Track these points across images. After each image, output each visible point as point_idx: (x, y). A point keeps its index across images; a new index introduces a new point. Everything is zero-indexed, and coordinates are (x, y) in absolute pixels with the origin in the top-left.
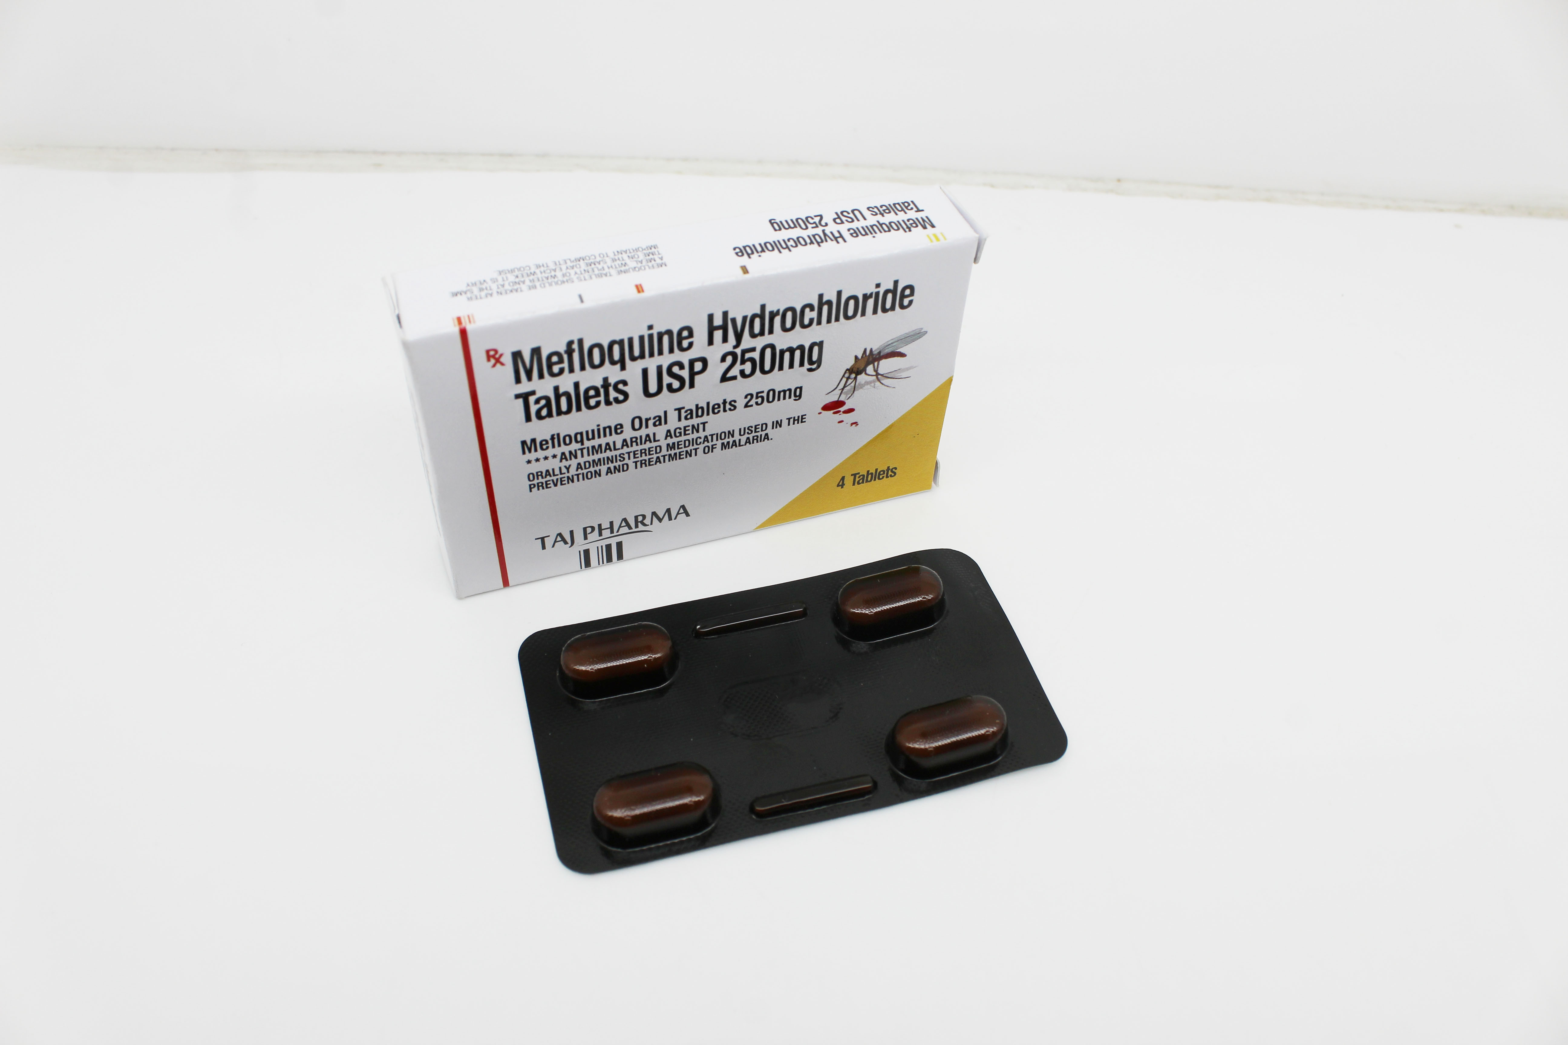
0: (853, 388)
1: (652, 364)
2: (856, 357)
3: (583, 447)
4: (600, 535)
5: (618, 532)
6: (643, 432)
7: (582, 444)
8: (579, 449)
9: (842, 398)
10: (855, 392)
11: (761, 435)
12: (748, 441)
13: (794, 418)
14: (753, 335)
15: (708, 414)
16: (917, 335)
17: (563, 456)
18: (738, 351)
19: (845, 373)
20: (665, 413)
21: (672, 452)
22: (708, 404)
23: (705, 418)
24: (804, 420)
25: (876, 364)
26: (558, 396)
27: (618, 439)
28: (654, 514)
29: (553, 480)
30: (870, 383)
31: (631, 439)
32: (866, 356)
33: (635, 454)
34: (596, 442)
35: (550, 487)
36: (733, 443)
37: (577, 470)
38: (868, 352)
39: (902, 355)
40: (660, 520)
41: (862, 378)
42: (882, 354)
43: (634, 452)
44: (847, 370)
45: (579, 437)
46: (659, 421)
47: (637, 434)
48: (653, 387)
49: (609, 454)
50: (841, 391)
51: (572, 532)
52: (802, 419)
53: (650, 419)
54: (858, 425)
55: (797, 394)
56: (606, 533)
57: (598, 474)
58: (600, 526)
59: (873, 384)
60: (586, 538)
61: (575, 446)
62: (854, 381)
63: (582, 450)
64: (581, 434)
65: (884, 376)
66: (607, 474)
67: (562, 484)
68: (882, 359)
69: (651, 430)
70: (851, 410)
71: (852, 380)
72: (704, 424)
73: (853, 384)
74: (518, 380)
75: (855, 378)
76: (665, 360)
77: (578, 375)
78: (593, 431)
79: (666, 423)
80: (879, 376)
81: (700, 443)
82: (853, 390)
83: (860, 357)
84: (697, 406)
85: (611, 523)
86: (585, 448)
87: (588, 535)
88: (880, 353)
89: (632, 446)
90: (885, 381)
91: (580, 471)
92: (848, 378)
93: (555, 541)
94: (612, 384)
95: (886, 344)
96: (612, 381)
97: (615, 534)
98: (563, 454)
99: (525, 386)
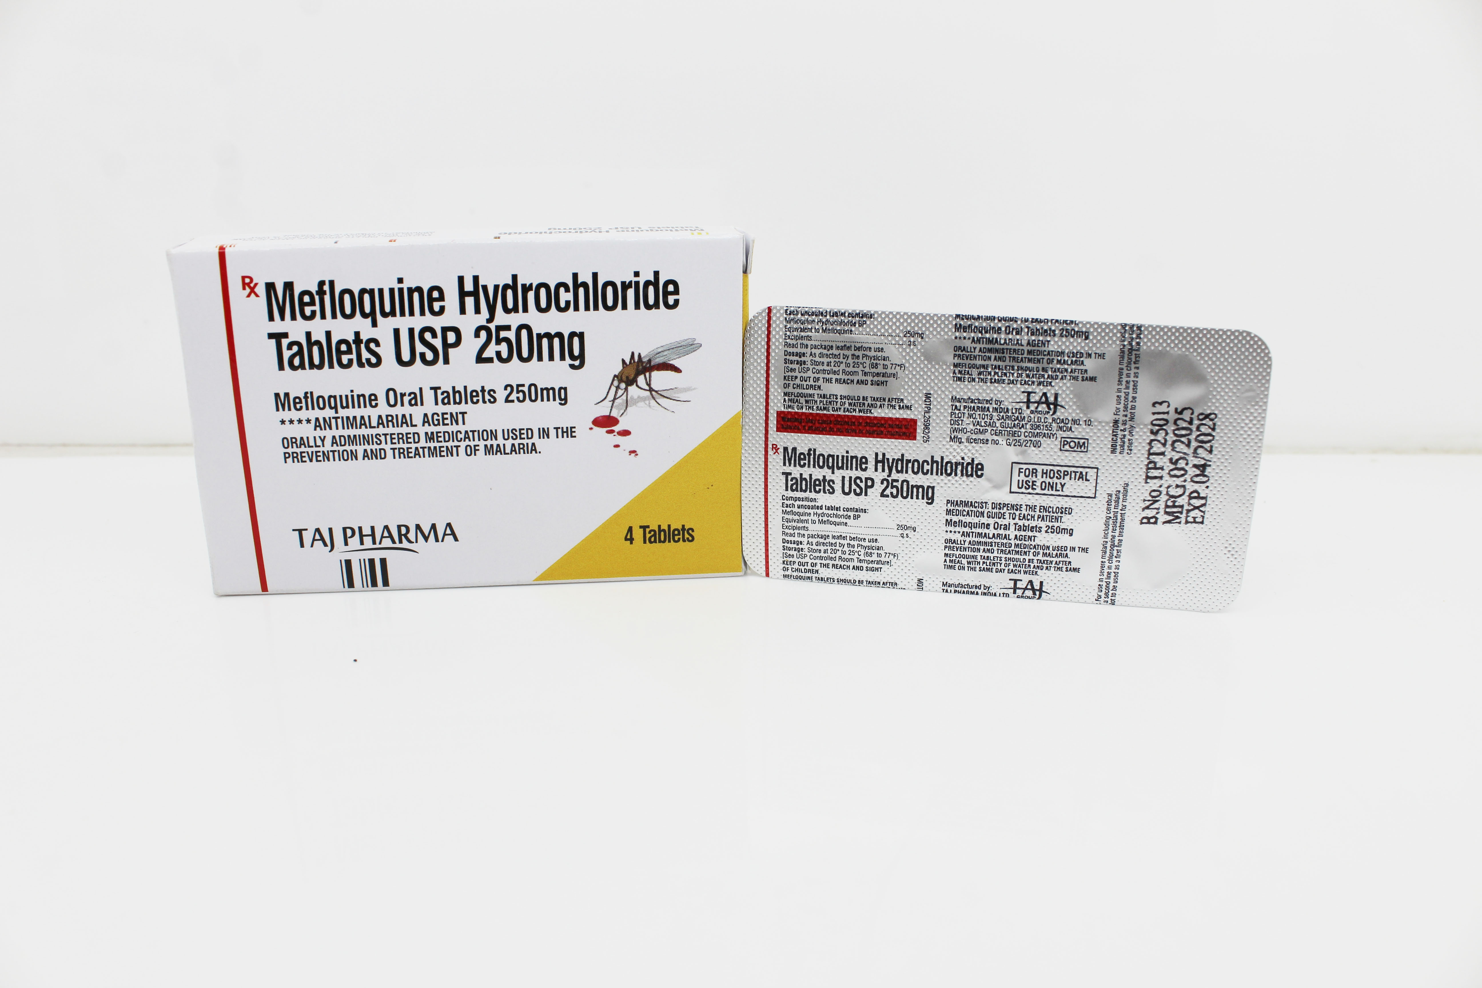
0: (625, 402)
1: (403, 323)
3: (337, 415)
4: (362, 543)
5: (380, 543)
6: (398, 411)
7: (337, 412)
8: (333, 418)
9: (614, 414)
10: (628, 408)
11: (527, 444)
12: (513, 449)
13: (562, 428)
14: (507, 310)
15: (466, 403)
16: (690, 347)
18: (492, 326)
19: (613, 380)
20: (421, 389)
21: (432, 445)
22: (465, 387)
23: (462, 407)
24: (574, 434)
25: (647, 374)
26: (310, 343)
27: (372, 413)
28: (418, 527)
29: (308, 452)
30: (644, 399)
31: (387, 416)
32: (634, 362)
33: (392, 439)
34: (350, 412)
35: (305, 462)
36: (497, 448)
38: (636, 358)
39: (677, 370)
40: (426, 539)
41: (632, 389)
42: (652, 364)
43: (391, 434)
44: (615, 376)
45: (333, 402)
46: (416, 399)
47: (393, 411)
48: (406, 356)
49: (364, 431)
50: (611, 403)
51: (330, 530)
52: (572, 432)
53: (405, 394)
54: (637, 455)
55: (561, 396)
56: (368, 541)
57: (354, 455)
58: (360, 528)
59: (647, 402)
60: (346, 544)
61: (328, 413)
62: (626, 393)
64: (335, 397)
65: (658, 393)
67: (317, 461)
68: (654, 371)
69: (407, 410)
70: (625, 433)
71: (623, 391)
72: (463, 414)
73: (624, 397)
74: (271, 318)
75: (626, 389)
76: (418, 322)
77: (328, 323)
78: (347, 396)
80: (653, 393)
81: (461, 439)
82: (625, 405)
83: (628, 362)
84: (454, 388)
85: (373, 528)
86: (339, 418)
87: (349, 539)
88: (650, 361)
90: (661, 400)
91: (335, 448)
92: (618, 388)
93: (314, 540)
94: (364, 342)
95: (656, 352)
96: (364, 337)
97: (378, 546)
98: (317, 419)
99: (278, 326)
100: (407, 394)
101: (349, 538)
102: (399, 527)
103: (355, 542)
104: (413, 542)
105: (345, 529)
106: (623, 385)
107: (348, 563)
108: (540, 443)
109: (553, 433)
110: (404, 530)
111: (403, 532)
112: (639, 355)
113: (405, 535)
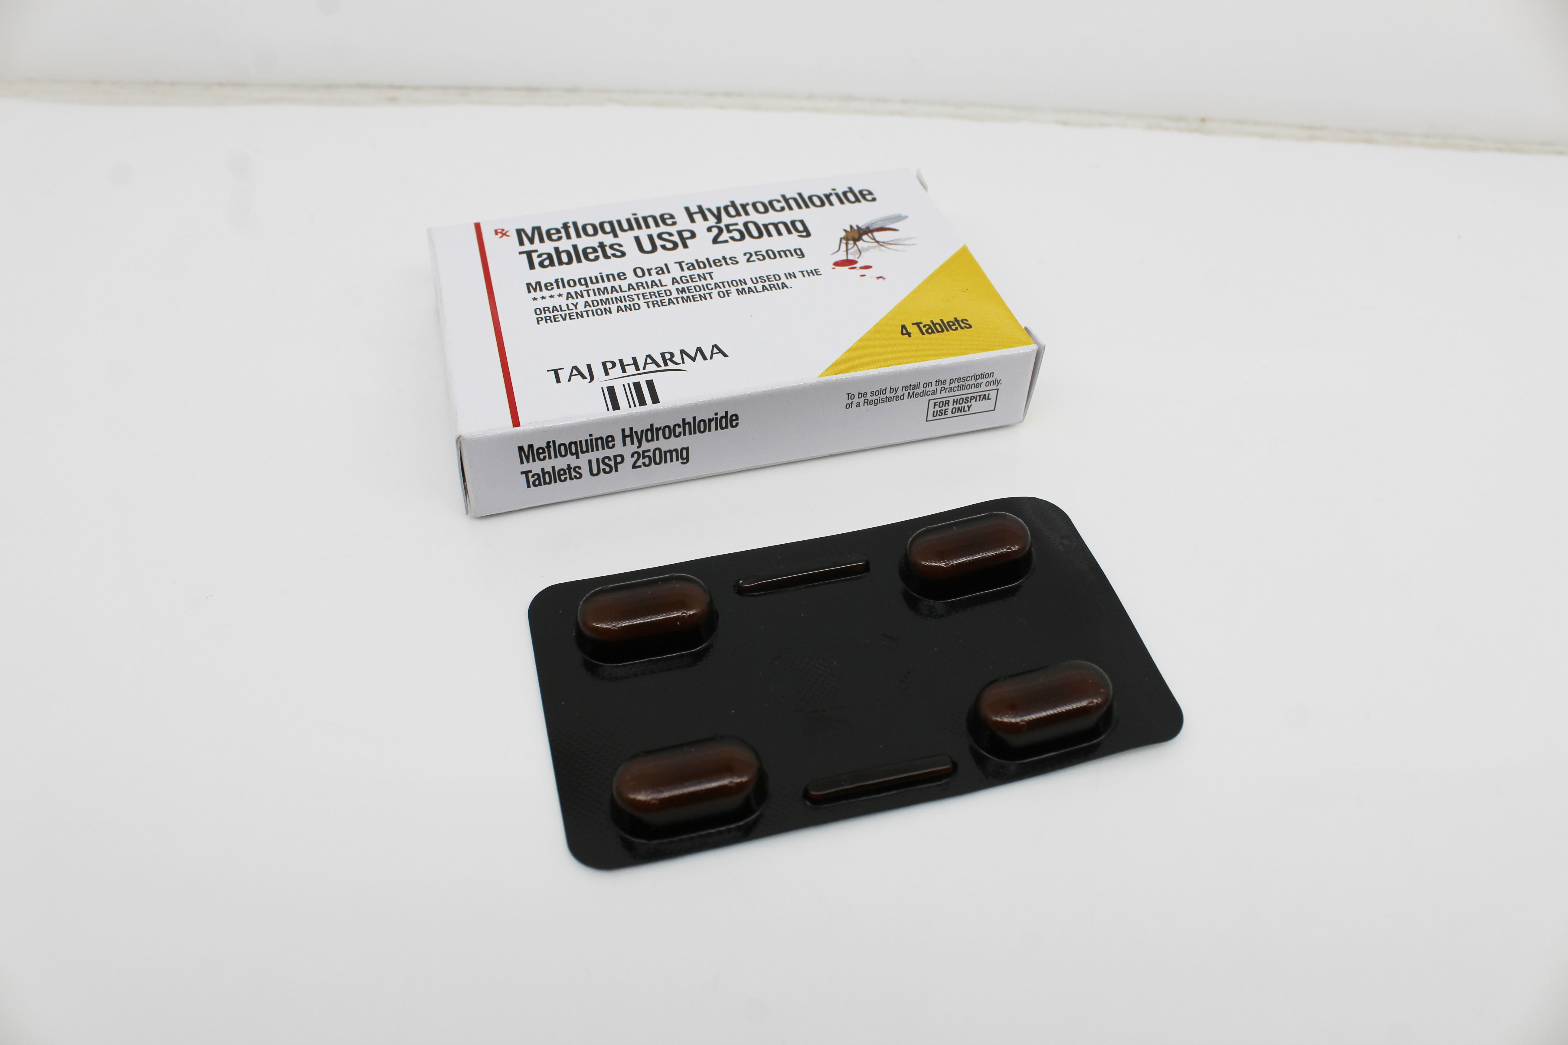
2: (845, 231)
3: (588, 289)
4: (624, 371)
5: (644, 369)
6: (647, 278)
17: (569, 296)
23: (708, 270)
28: (683, 352)
34: (601, 285)
37: (585, 307)
41: (859, 244)
44: (841, 239)
56: (631, 370)
60: (607, 373)
61: (579, 288)
63: (588, 291)
66: (618, 312)
67: (570, 319)
69: (655, 277)
72: (710, 274)
79: (669, 272)
85: (634, 359)
89: (639, 289)
91: (588, 308)
93: (571, 375)
97: (642, 371)
100: (653, 269)
101: (609, 369)
102: (663, 355)
103: (617, 371)
104: (680, 364)
105: (604, 364)
106: (851, 242)
107: (611, 390)
108: (788, 282)
109: (799, 275)
110: (668, 356)
111: (668, 358)
112: (857, 226)
113: (671, 360)
